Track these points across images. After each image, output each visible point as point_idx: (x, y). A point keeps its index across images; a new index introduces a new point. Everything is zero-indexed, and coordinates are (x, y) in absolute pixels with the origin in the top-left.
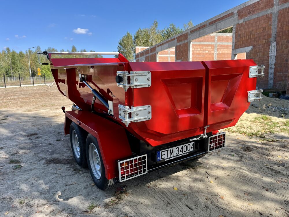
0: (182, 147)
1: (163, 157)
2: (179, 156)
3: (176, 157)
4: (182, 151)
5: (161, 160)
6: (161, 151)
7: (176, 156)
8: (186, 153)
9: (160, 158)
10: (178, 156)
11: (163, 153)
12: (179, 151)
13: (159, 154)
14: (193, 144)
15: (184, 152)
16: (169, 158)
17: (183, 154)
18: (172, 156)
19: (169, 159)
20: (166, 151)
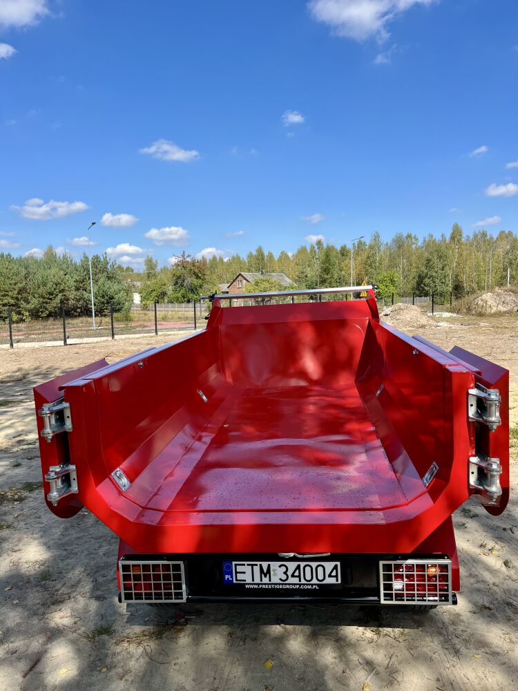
0: (298, 567)
1: (240, 577)
2: (288, 586)
3: (277, 587)
4: (299, 576)
5: (235, 581)
6: (234, 563)
7: (279, 584)
8: (312, 585)
9: (232, 577)
10: (284, 587)
11: (239, 569)
12: (290, 573)
13: (230, 567)
14: (336, 567)
15: (303, 581)
16: (258, 584)
17: (300, 585)
18: (266, 580)
19: (256, 586)
20: (248, 565)
